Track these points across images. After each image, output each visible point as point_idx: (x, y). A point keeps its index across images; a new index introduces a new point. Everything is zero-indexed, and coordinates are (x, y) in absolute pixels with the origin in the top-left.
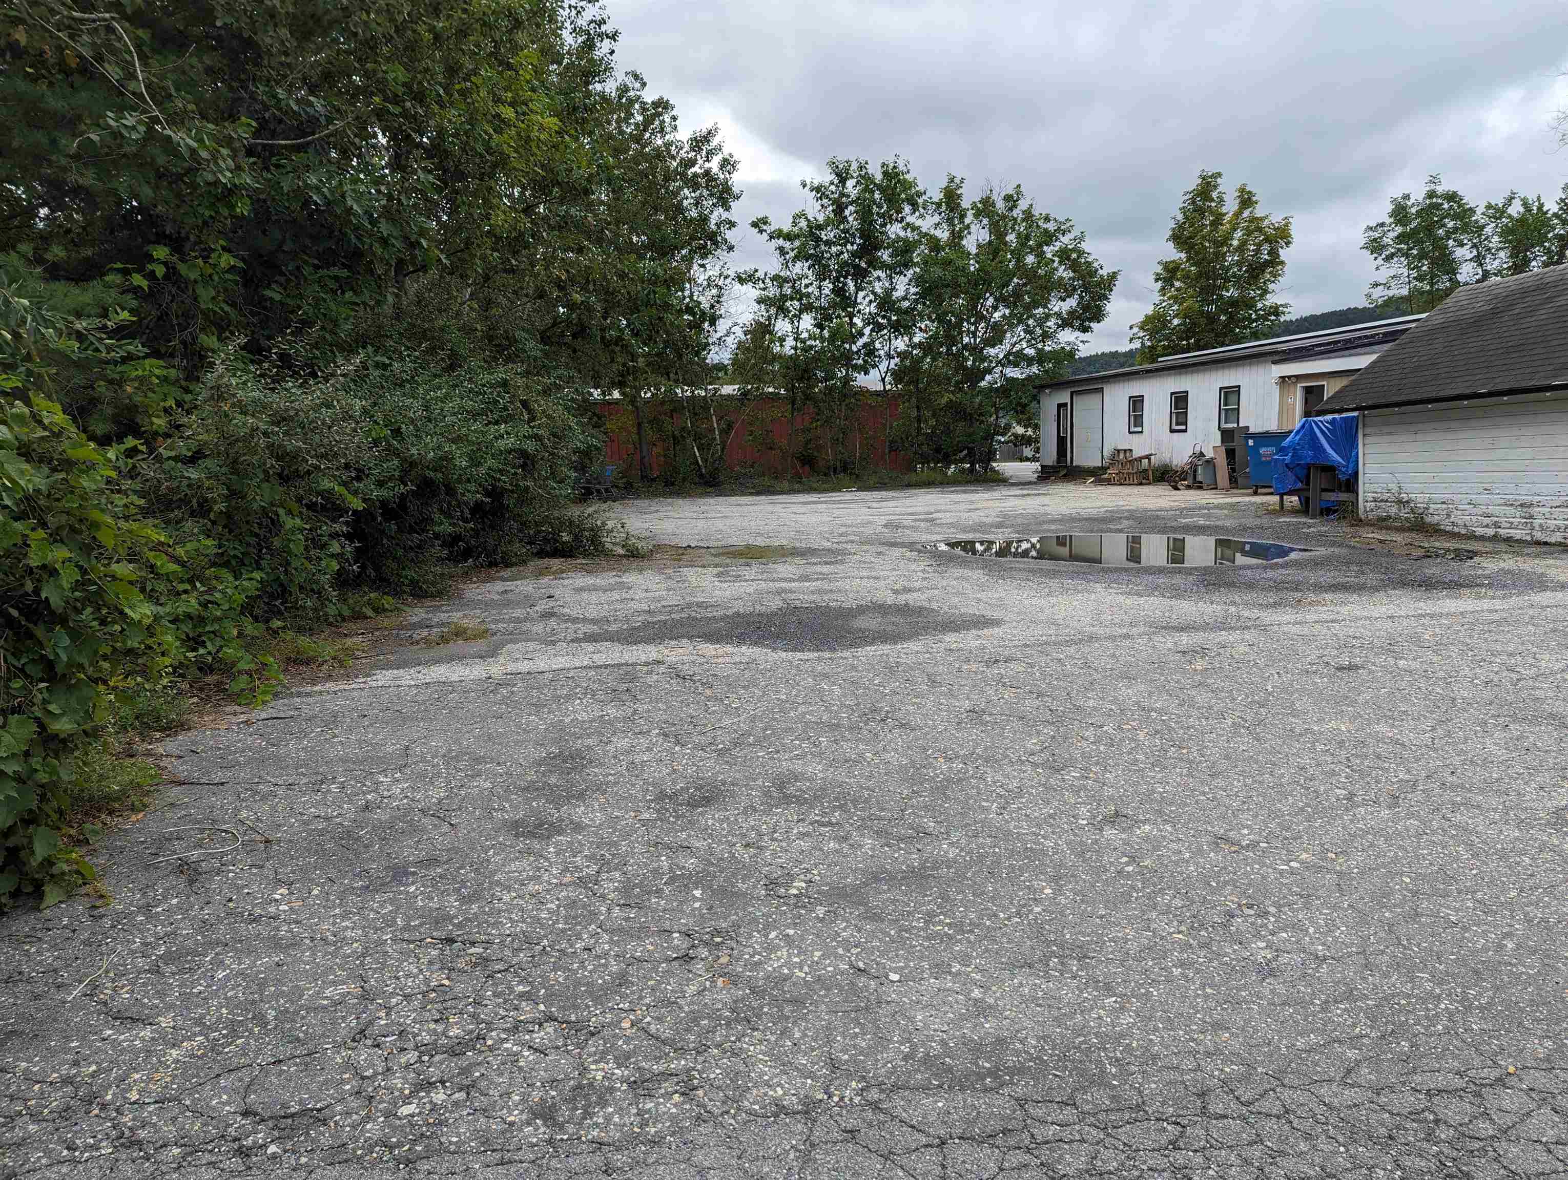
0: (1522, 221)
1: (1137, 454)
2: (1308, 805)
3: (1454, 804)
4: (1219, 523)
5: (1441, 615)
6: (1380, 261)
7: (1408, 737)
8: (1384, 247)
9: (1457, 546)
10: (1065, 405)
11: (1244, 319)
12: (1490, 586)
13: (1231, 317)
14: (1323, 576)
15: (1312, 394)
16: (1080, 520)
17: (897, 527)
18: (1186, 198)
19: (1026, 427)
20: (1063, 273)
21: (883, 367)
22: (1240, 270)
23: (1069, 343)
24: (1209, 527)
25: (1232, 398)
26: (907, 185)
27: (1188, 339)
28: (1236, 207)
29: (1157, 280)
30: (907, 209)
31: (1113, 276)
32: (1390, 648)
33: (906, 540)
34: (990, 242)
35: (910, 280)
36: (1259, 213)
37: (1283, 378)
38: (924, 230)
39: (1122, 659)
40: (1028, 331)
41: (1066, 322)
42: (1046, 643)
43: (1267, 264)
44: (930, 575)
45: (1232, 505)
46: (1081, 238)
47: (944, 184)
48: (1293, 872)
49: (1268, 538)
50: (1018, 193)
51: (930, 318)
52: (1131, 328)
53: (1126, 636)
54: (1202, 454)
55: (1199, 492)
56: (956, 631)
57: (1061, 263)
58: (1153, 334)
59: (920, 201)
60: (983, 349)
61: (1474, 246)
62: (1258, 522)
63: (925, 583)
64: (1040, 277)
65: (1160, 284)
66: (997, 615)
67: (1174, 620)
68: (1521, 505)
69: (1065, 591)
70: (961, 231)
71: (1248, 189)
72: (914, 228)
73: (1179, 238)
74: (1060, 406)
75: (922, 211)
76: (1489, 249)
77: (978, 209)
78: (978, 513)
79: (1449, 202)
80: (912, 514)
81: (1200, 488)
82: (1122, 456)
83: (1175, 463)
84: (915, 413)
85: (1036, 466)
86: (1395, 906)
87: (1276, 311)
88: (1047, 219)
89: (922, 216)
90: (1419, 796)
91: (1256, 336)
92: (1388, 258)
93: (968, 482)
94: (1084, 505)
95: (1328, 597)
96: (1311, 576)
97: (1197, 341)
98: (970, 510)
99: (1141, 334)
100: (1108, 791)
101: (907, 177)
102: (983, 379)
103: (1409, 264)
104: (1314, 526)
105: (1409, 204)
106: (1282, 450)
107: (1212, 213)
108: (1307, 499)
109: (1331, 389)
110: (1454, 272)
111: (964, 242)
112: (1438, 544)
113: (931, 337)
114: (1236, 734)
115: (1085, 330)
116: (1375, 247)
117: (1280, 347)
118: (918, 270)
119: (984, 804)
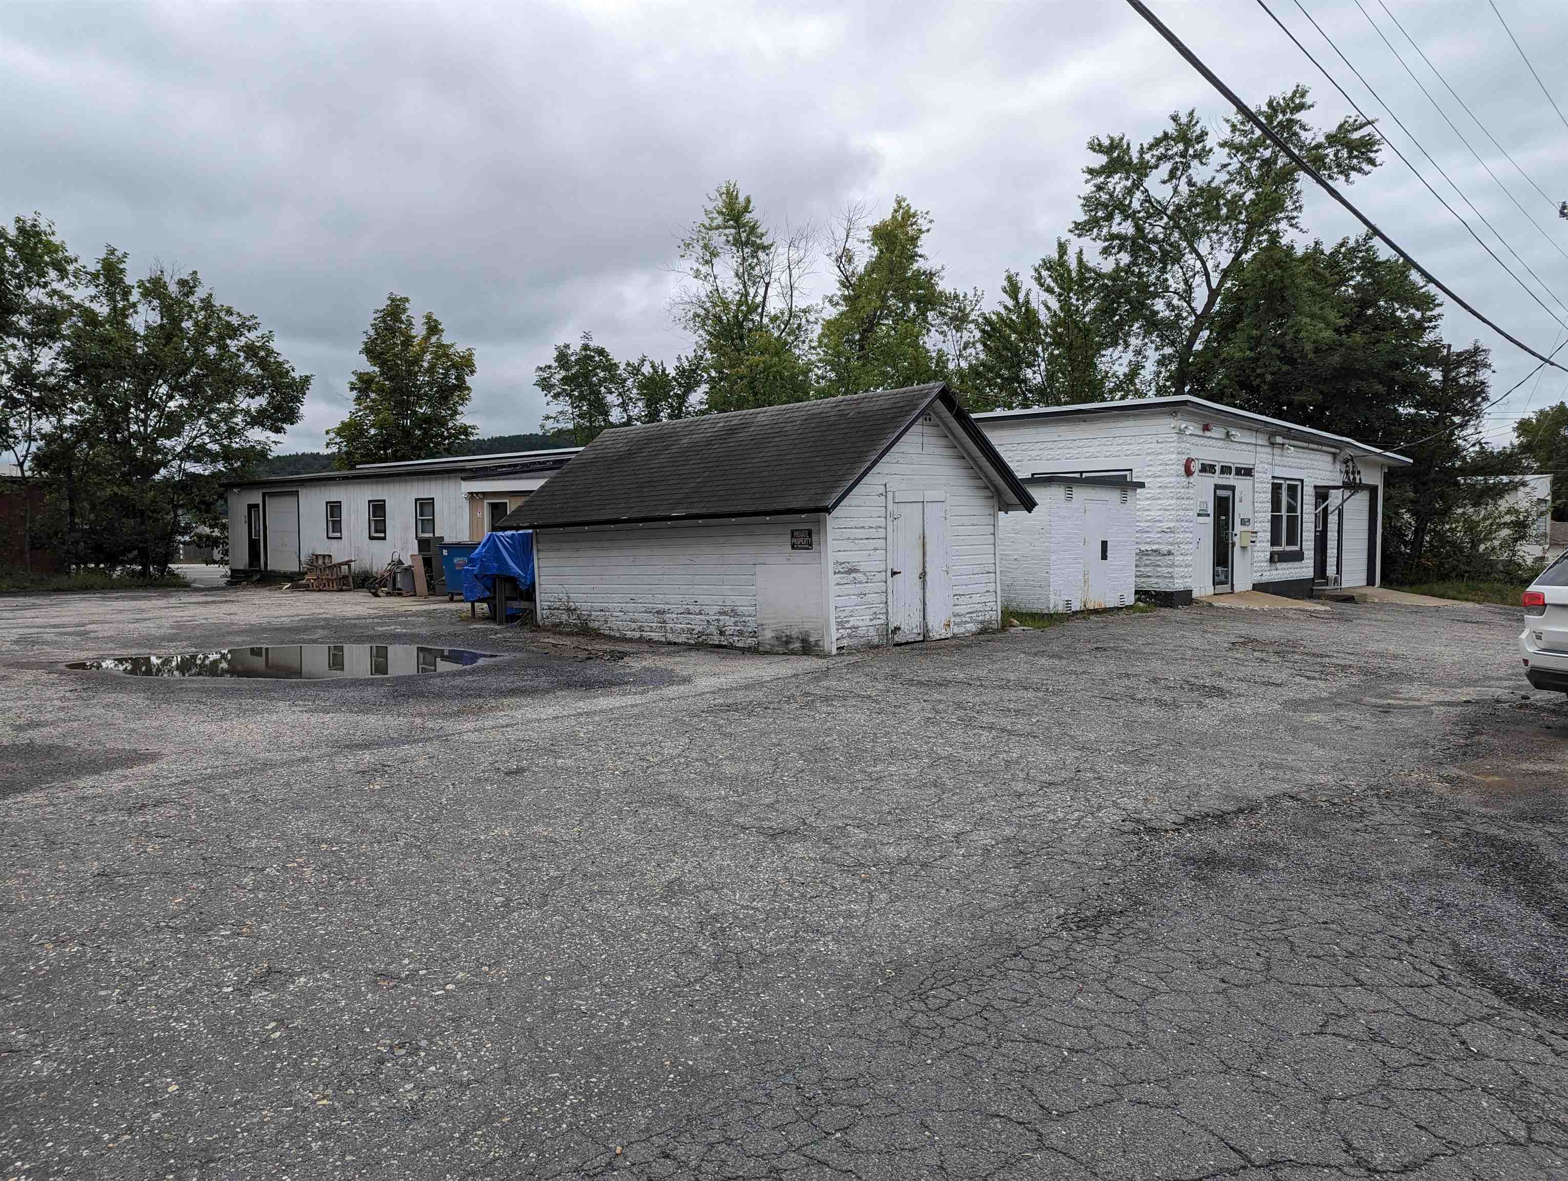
0: (651, 379)
1: (336, 560)
2: (468, 920)
3: (592, 892)
4: (416, 631)
5: (595, 712)
6: (549, 398)
7: (561, 833)
8: (553, 386)
9: (612, 648)
10: (257, 506)
11: (437, 435)
12: (634, 683)
13: (426, 432)
14: (503, 681)
15: (497, 510)
16: (270, 630)
17: (34, 643)
18: (376, 315)
19: (211, 526)
20: (250, 369)
21: (21, 449)
22: (431, 390)
23: (259, 442)
24: (405, 635)
25: (427, 509)
26: (52, 248)
27: (385, 449)
28: (424, 332)
29: (352, 389)
30: (53, 274)
31: (306, 380)
32: (552, 751)
33: (43, 658)
34: (162, 326)
35: (58, 354)
36: (445, 340)
37: (471, 493)
38: (76, 300)
39: (296, 788)
40: (211, 425)
41: (258, 419)
42: (211, 777)
43: (456, 387)
44: (70, 704)
45: (429, 613)
46: (269, 337)
47: (103, 255)
48: (448, 995)
49: (459, 646)
50: (195, 280)
51: (85, 399)
52: (327, 433)
53: (305, 760)
54: (400, 562)
55: (398, 599)
56: (97, 773)
57: (247, 359)
58: (350, 440)
59: (71, 268)
60: (155, 440)
61: (620, 394)
62: (451, 629)
63: (62, 715)
64: (223, 370)
65: (355, 393)
66: (153, 748)
67: (358, 738)
68: (657, 612)
69: (242, 712)
70: (124, 309)
71: (434, 317)
72: (62, 297)
73: (370, 351)
74: (251, 507)
75: (73, 279)
76: (631, 399)
77: (146, 288)
78: (145, 624)
79: (599, 356)
80: (55, 626)
81: (400, 595)
82: (320, 562)
83: (375, 570)
84: (66, 505)
85: (225, 570)
86: (536, 1008)
87: (465, 430)
88: (229, 312)
89: (72, 285)
90: (564, 891)
91: (449, 452)
92: (556, 396)
93: (139, 587)
94: (276, 614)
95: (506, 701)
96: (493, 681)
97: (395, 453)
98: (137, 621)
99: (338, 440)
100: (263, 946)
101: (52, 238)
102: (158, 473)
103: (572, 403)
104: (499, 632)
105: (570, 353)
106: (472, 561)
107: (401, 333)
108: (495, 606)
109: (512, 506)
110: (606, 414)
111: (129, 321)
112: (599, 646)
113: (88, 420)
114: (407, 855)
115: (278, 430)
116: (545, 385)
117: (468, 465)
118: (68, 343)
119: (103, 993)
